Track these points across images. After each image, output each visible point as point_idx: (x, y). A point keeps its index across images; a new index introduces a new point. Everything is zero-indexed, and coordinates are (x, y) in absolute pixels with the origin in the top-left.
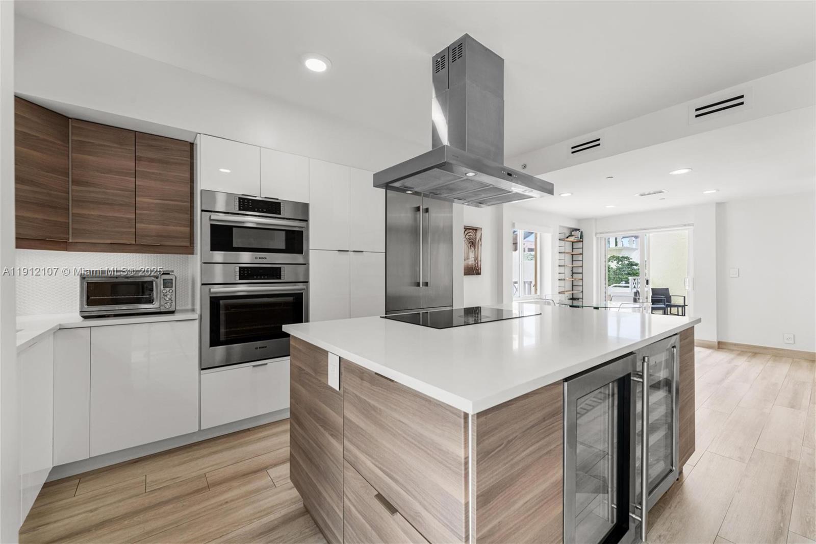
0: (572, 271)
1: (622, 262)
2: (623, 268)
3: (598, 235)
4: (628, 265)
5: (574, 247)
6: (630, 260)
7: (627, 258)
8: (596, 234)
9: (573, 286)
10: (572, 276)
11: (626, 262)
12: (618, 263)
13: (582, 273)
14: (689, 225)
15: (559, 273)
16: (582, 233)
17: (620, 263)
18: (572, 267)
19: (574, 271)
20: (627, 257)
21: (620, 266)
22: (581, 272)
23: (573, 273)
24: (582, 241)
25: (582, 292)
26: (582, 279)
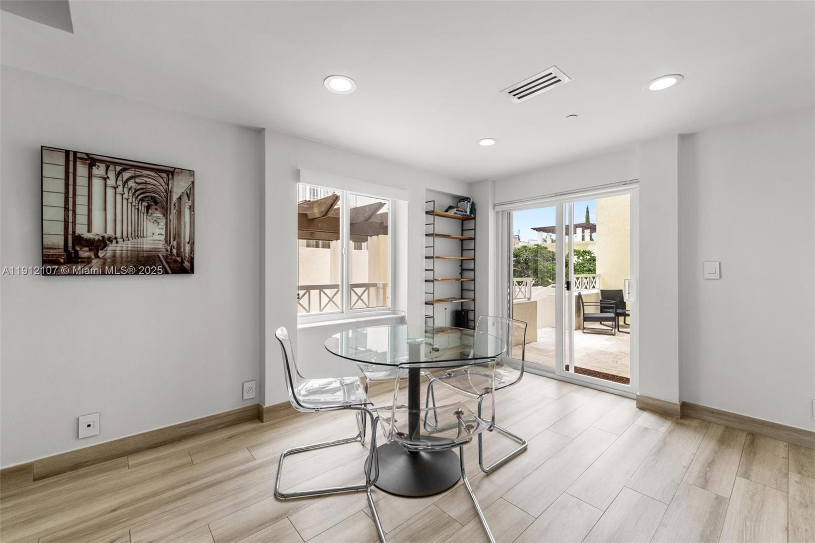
0: (461, 266)
1: (583, 257)
2: (584, 264)
3: (496, 207)
4: (590, 261)
5: (464, 229)
6: (592, 255)
7: (589, 253)
8: (495, 205)
9: (462, 290)
10: (461, 274)
11: (588, 257)
12: (578, 258)
13: (474, 270)
14: (632, 182)
15: (426, 270)
16: (473, 205)
17: (581, 258)
18: (462, 260)
19: (465, 267)
20: (589, 251)
21: (581, 261)
22: (473, 268)
23: (463, 270)
24: (474, 218)
25: (474, 300)
26: (474, 280)
